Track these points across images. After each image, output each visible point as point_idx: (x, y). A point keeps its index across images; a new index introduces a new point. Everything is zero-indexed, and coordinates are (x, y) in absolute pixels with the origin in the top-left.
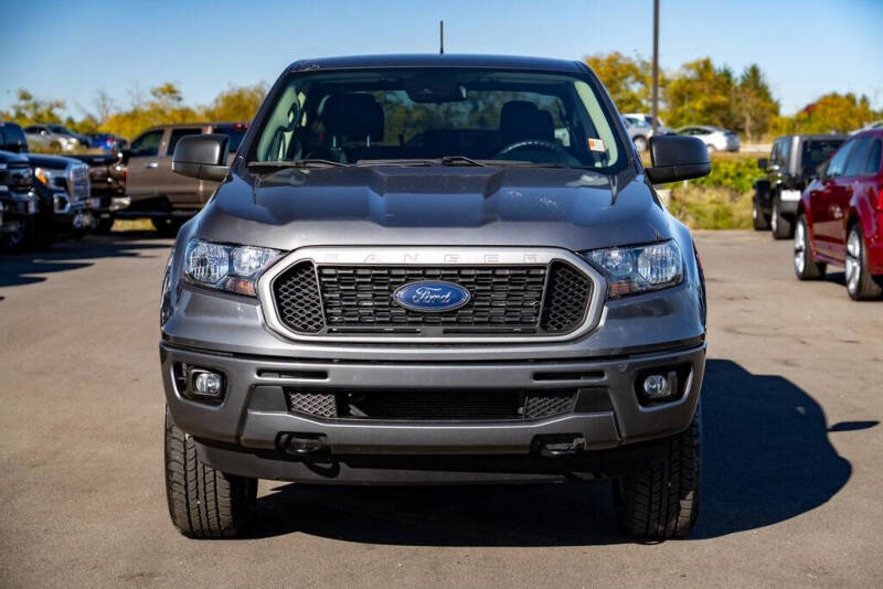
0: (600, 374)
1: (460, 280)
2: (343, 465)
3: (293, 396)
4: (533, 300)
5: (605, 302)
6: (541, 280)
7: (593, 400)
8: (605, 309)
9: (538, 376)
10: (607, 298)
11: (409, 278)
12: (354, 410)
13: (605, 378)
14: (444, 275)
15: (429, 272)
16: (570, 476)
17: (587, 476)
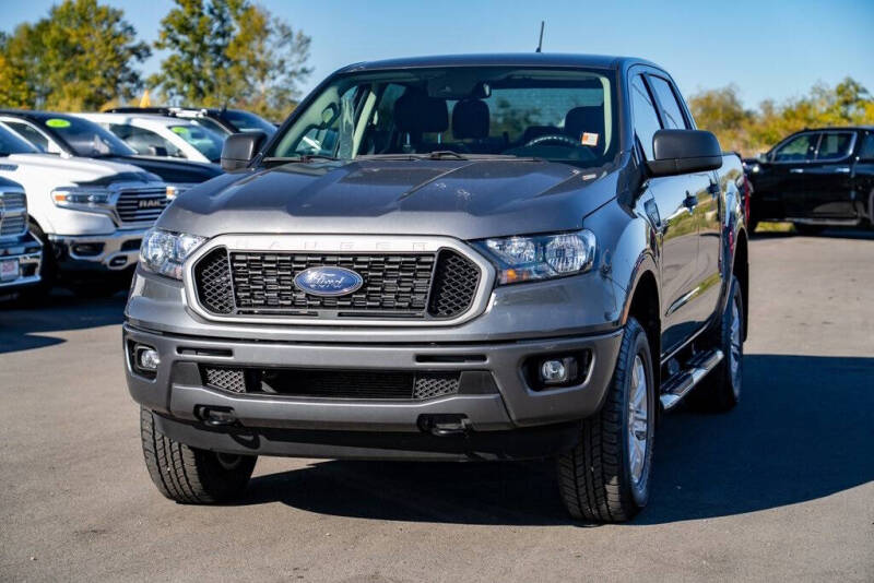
0: (482, 358)
1: (355, 266)
2: (262, 438)
3: (210, 372)
4: (424, 284)
5: (493, 288)
6: (429, 267)
7: (478, 382)
8: (493, 295)
9: (420, 358)
10: (496, 285)
11: (310, 265)
12: (265, 387)
13: (488, 361)
14: (342, 262)
15: (328, 259)
16: (471, 455)
17: (491, 457)
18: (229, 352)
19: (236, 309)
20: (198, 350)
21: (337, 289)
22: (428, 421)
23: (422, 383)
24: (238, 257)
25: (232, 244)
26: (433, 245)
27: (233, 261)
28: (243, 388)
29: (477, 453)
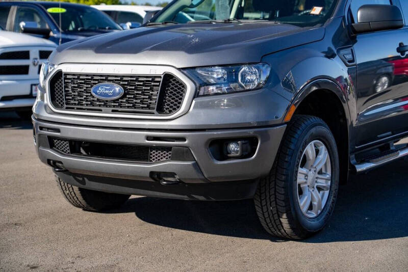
0: (183, 139)
1: (121, 83)
3: (55, 141)
4: (156, 95)
5: (194, 98)
6: (158, 84)
7: (182, 154)
8: (194, 102)
9: (148, 138)
10: (196, 95)
11: (100, 81)
12: (82, 151)
13: (186, 142)
14: (116, 80)
15: (109, 78)
16: (189, 196)
17: (202, 198)
18: (58, 130)
19: (65, 106)
20: (48, 129)
21: (110, 96)
22: (156, 176)
23: (154, 153)
24: (68, 77)
25: (65, 69)
26: (160, 71)
27: (65, 78)
28: (69, 151)
29: (194, 196)
